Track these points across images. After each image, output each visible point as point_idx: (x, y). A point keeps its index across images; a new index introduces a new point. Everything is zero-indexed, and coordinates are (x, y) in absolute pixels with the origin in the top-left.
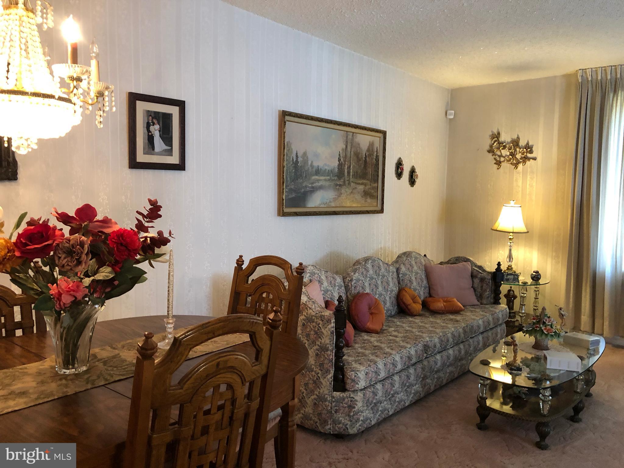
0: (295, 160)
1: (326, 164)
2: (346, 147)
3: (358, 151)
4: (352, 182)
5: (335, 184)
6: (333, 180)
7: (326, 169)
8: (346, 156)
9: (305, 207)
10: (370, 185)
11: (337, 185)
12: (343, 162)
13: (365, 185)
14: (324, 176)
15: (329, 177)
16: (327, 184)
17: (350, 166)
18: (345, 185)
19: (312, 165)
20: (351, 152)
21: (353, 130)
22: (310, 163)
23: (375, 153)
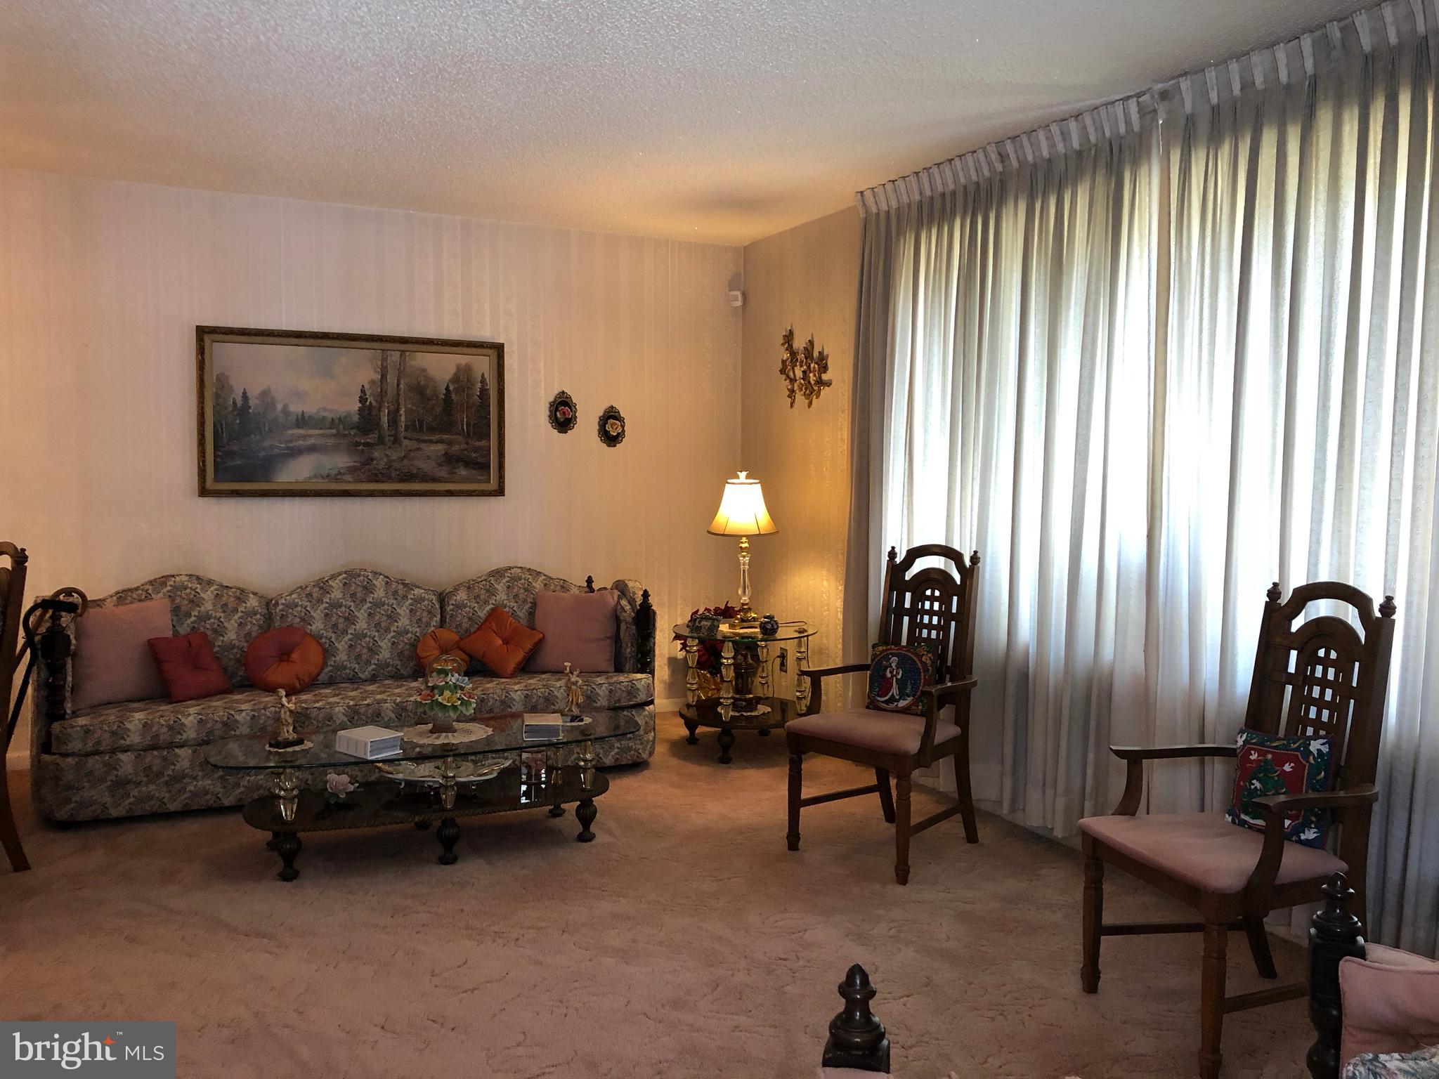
0: (239, 403)
1: (325, 409)
2: (384, 377)
3: (422, 383)
4: (405, 438)
5: (351, 442)
6: (345, 436)
7: (324, 418)
8: (383, 393)
9: (268, 481)
10: (467, 443)
11: (358, 444)
12: (374, 403)
13: (450, 443)
14: (321, 429)
15: (334, 431)
16: (330, 442)
17: (398, 410)
18: (384, 443)
19: (285, 410)
20: (398, 385)
21: (403, 347)
22: (279, 407)
23: (479, 385)
